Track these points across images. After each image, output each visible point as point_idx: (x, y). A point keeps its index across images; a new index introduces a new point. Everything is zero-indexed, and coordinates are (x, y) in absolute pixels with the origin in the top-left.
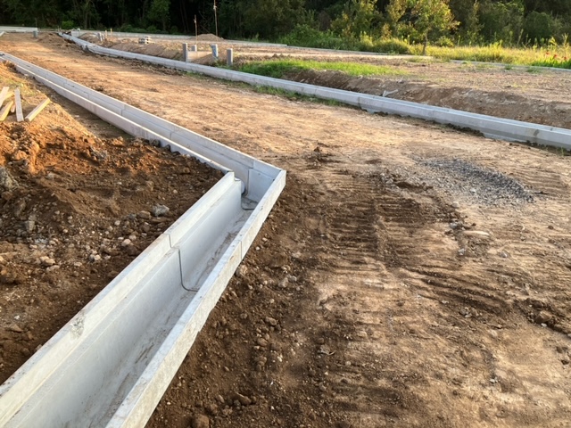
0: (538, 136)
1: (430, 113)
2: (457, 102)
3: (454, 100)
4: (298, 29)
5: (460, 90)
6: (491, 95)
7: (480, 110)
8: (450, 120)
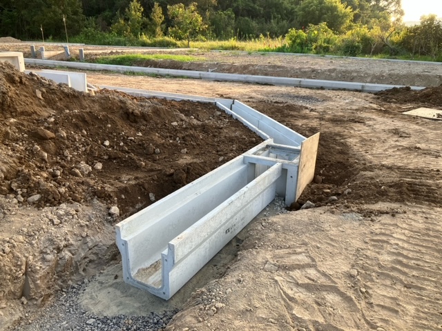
0: (301, 83)
1: (245, 78)
2: (253, 72)
3: (251, 71)
4: (86, 31)
5: (253, 66)
6: (270, 67)
7: (266, 75)
8: (257, 80)
